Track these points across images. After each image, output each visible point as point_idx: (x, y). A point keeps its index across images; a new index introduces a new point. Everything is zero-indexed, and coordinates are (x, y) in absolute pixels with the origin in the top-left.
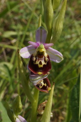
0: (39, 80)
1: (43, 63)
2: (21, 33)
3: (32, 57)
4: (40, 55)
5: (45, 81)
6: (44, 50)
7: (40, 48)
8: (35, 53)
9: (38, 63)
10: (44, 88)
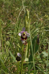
0: (24, 42)
1: (25, 37)
2: (12, 33)
3: (22, 36)
4: (24, 35)
5: (26, 42)
6: (25, 33)
7: (24, 33)
8: (23, 34)
9: (23, 37)
10: (25, 44)
